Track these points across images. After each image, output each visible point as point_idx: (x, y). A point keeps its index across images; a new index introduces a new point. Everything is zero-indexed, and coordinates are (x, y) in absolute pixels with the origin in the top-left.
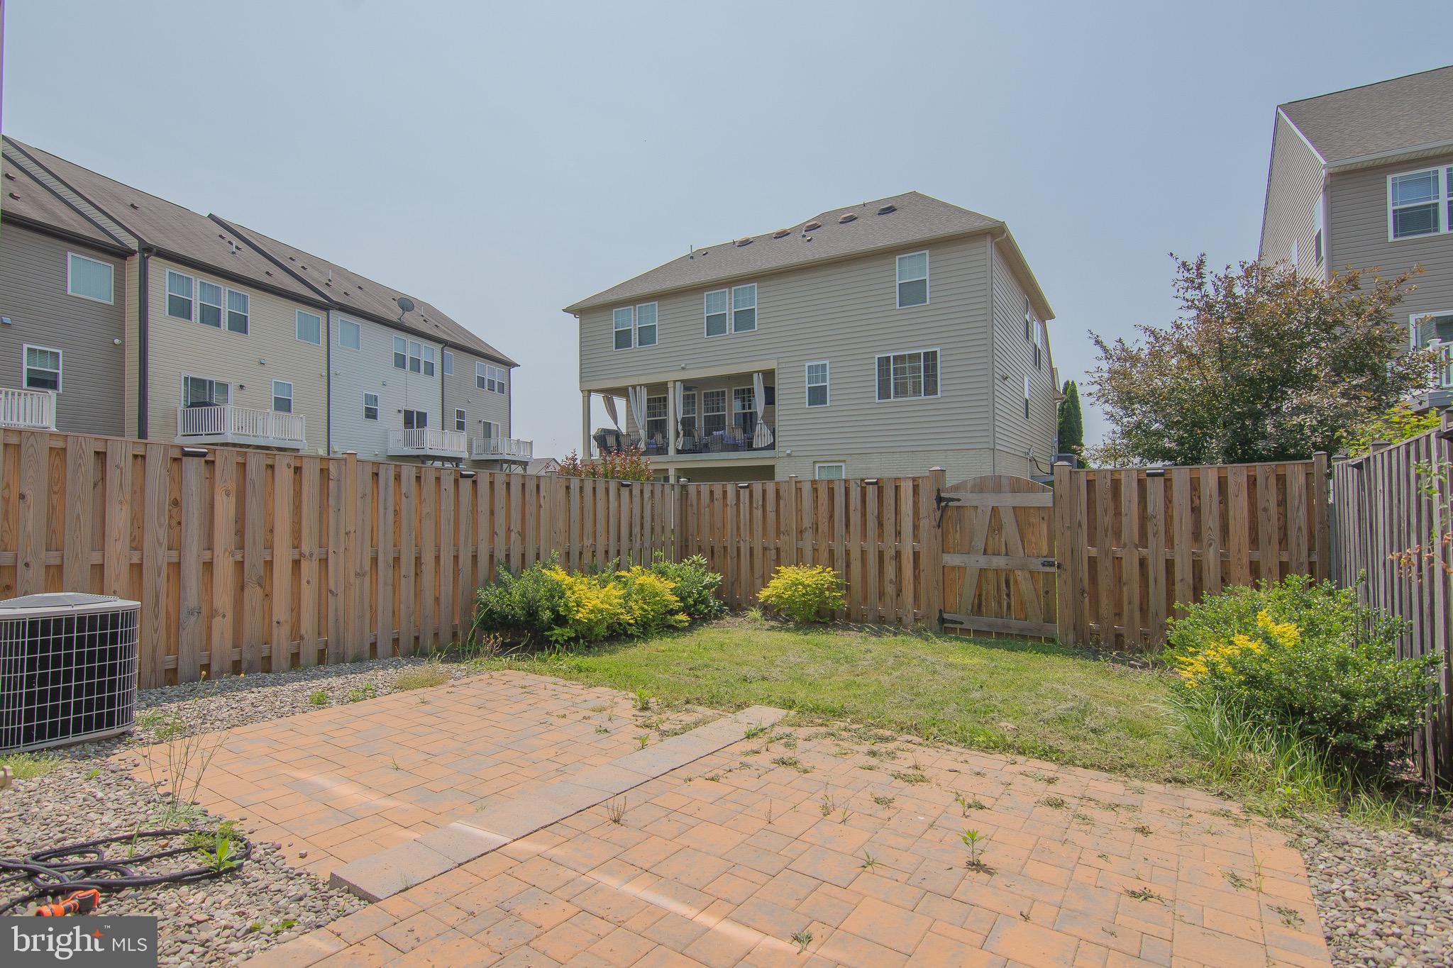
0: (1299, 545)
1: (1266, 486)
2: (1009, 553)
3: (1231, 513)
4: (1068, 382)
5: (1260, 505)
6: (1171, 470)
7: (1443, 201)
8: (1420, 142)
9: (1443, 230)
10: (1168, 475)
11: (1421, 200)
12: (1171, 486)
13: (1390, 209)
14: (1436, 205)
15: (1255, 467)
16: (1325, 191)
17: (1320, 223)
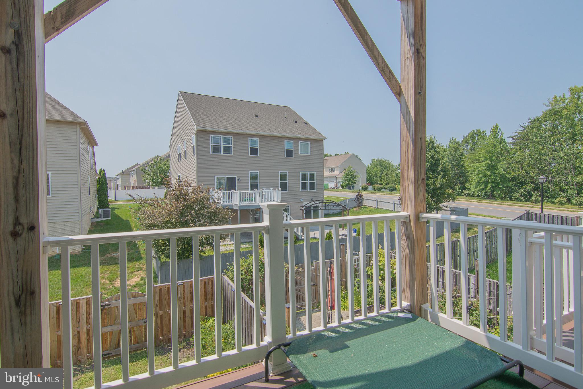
1: (209, 284)
2: (131, 321)
4: (101, 169)
5: (207, 290)
6: (185, 282)
7: (222, 145)
8: (218, 128)
9: (222, 153)
10: (184, 284)
11: (217, 144)
12: (185, 287)
13: (211, 145)
14: (220, 146)
15: (206, 279)
16: (196, 134)
17: (194, 144)
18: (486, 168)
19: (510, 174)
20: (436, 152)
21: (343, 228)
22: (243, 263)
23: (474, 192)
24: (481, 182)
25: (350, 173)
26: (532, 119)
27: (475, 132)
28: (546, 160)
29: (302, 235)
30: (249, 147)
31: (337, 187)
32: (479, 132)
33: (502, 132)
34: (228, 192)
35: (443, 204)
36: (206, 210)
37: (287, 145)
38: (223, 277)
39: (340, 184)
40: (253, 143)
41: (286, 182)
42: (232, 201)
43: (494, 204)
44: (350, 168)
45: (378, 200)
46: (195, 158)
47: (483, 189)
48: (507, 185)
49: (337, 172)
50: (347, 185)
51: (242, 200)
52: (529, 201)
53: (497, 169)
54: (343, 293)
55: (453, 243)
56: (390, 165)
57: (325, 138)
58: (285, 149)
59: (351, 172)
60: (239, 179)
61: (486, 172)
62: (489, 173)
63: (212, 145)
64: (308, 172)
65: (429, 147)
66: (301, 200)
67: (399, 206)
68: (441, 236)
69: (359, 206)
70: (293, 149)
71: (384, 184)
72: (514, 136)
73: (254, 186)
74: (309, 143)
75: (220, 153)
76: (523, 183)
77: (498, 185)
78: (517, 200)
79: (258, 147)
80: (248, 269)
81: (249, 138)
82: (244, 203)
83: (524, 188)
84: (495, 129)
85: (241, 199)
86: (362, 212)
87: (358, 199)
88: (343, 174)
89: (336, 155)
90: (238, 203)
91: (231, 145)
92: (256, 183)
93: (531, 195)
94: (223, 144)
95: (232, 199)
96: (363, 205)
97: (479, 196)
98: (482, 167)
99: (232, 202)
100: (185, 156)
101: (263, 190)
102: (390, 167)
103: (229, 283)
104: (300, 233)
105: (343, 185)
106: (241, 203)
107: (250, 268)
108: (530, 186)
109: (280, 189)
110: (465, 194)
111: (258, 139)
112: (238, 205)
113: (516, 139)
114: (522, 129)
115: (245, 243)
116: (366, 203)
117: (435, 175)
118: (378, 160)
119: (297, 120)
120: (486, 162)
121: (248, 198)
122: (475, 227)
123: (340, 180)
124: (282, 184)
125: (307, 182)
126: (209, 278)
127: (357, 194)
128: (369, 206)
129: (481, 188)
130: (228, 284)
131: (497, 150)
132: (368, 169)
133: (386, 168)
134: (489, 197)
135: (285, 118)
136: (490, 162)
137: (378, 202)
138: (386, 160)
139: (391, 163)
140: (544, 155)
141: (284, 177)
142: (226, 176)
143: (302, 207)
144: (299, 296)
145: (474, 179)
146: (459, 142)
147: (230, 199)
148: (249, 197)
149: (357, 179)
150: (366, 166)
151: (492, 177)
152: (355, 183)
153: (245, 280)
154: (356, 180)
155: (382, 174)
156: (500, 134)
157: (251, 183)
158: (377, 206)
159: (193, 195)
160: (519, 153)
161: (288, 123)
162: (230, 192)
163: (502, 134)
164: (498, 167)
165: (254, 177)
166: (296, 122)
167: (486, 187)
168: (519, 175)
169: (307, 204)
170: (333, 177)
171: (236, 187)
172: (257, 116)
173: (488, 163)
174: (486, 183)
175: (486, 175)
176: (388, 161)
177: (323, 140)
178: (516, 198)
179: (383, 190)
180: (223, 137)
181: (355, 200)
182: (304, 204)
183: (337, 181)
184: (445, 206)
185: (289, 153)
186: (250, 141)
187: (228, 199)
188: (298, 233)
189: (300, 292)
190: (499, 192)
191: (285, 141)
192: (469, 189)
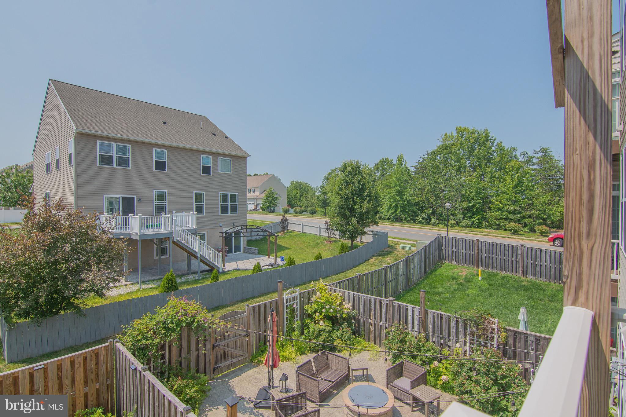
0: (103, 379)
1: (91, 360)
3: (76, 375)
5: (88, 368)
6: (47, 364)
7: (115, 156)
8: (108, 132)
9: (115, 166)
10: (46, 367)
11: (108, 153)
12: (47, 371)
13: (98, 154)
14: (112, 156)
15: (86, 352)
16: (75, 138)
17: (72, 150)
18: (396, 194)
19: (414, 199)
20: (362, 177)
21: (269, 256)
22: (148, 321)
23: (386, 216)
24: (392, 206)
25: (271, 195)
26: (429, 152)
27: (384, 160)
28: (441, 188)
29: (223, 267)
30: (154, 160)
31: (256, 209)
32: (387, 160)
33: (405, 162)
34: (123, 217)
35: (368, 229)
36: (88, 242)
37: (204, 160)
38: (116, 346)
39: (260, 206)
40: (159, 155)
41: (203, 204)
42: (129, 228)
43: (403, 226)
44: (271, 189)
45: (303, 224)
46: (73, 170)
47: (393, 213)
48: (412, 209)
49: (257, 194)
50: (268, 207)
51: (144, 227)
52: (428, 223)
53: (404, 195)
54: (281, 340)
55: (384, 269)
56: (309, 188)
57: (249, 156)
58: (202, 165)
59: (272, 193)
60: (140, 200)
61: (396, 197)
62: (398, 198)
63: (100, 155)
64: (229, 193)
65: (356, 171)
66: (221, 225)
67: (325, 230)
68: (366, 261)
69: (284, 231)
70: (211, 166)
71: (303, 207)
72: (416, 166)
73: (160, 209)
74: (230, 160)
75: (112, 165)
76: (423, 209)
77: (405, 209)
78: (420, 223)
79: (166, 161)
80: (157, 329)
81: (154, 149)
82: (147, 231)
83: (425, 212)
84: (400, 159)
85: (142, 225)
86: (287, 237)
87: (283, 223)
88: (263, 195)
89: (255, 175)
90: (138, 231)
91: (129, 156)
92: (164, 205)
93: (430, 219)
94: (117, 154)
95: (129, 225)
96: (288, 230)
97: (389, 219)
98: (393, 192)
99: (129, 230)
100: (57, 167)
101: (173, 213)
102: (309, 190)
103: (126, 356)
104: (220, 265)
105: (263, 207)
106: (142, 231)
107: (159, 328)
108: (429, 211)
109: (195, 213)
110: (379, 218)
111: (167, 150)
112: (138, 234)
113: (417, 168)
114: (421, 160)
115: (148, 281)
116: (291, 227)
117: (361, 200)
118: (298, 182)
119: (215, 132)
120: (397, 188)
121: (152, 223)
122: (395, 251)
123: (261, 202)
124: (196, 206)
125: (228, 205)
126: (92, 350)
127: (282, 217)
128: (294, 231)
129: (392, 212)
130: (124, 357)
131: (405, 178)
132: (288, 191)
133: (305, 191)
134: (398, 220)
135: (201, 128)
136: (399, 189)
137: (304, 226)
138: (304, 183)
139: (310, 186)
140: (440, 184)
141: (199, 197)
142: (120, 196)
143: (222, 234)
144: (226, 352)
145: (387, 202)
146: (371, 169)
147: (126, 225)
148: (154, 223)
149: (279, 201)
150: (286, 187)
151: (401, 202)
152: (276, 205)
153: (151, 345)
154: (277, 202)
155: (301, 196)
156: (404, 163)
157: (156, 205)
158: (303, 230)
159: (67, 222)
160: (421, 182)
161: (204, 134)
162: (126, 217)
163: (406, 163)
164: (406, 193)
165: (161, 197)
166: (214, 135)
167: (396, 211)
168: (421, 201)
169: (228, 230)
170: (253, 199)
171: (135, 210)
172: (165, 123)
173: (397, 189)
174: (396, 207)
175: (395, 200)
176: (307, 183)
177: (246, 158)
178: (419, 222)
179: (304, 213)
180: (117, 145)
181: (280, 225)
182: (225, 230)
183: (257, 202)
184: (369, 231)
185: (206, 170)
186: (155, 152)
187: (124, 225)
188: (218, 265)
189: (228, 347)
190: (406, 216)
191: (202, 155)
192: (381, 213)
